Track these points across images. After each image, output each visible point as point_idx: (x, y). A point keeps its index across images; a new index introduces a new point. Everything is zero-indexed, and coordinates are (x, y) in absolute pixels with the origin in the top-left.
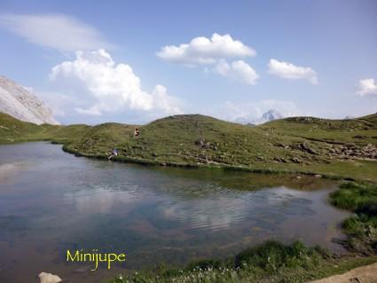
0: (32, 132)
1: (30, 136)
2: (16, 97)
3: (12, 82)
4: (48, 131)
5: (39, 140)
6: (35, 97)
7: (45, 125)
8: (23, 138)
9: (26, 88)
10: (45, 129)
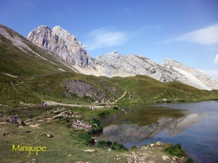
0: (206, 95)
1: (205, 97)
2: (195, 76)
3: (193, 68)
4: (216, 94)
5: (211, 100)
6: (206, 75)
7: (214, 91)
8: (201, 99)
9: (200, 71)
10: (214, 93)
